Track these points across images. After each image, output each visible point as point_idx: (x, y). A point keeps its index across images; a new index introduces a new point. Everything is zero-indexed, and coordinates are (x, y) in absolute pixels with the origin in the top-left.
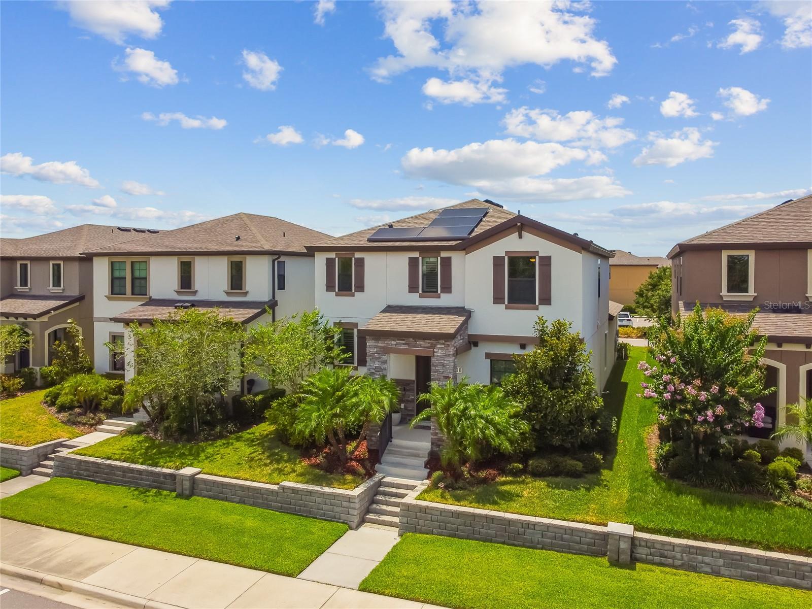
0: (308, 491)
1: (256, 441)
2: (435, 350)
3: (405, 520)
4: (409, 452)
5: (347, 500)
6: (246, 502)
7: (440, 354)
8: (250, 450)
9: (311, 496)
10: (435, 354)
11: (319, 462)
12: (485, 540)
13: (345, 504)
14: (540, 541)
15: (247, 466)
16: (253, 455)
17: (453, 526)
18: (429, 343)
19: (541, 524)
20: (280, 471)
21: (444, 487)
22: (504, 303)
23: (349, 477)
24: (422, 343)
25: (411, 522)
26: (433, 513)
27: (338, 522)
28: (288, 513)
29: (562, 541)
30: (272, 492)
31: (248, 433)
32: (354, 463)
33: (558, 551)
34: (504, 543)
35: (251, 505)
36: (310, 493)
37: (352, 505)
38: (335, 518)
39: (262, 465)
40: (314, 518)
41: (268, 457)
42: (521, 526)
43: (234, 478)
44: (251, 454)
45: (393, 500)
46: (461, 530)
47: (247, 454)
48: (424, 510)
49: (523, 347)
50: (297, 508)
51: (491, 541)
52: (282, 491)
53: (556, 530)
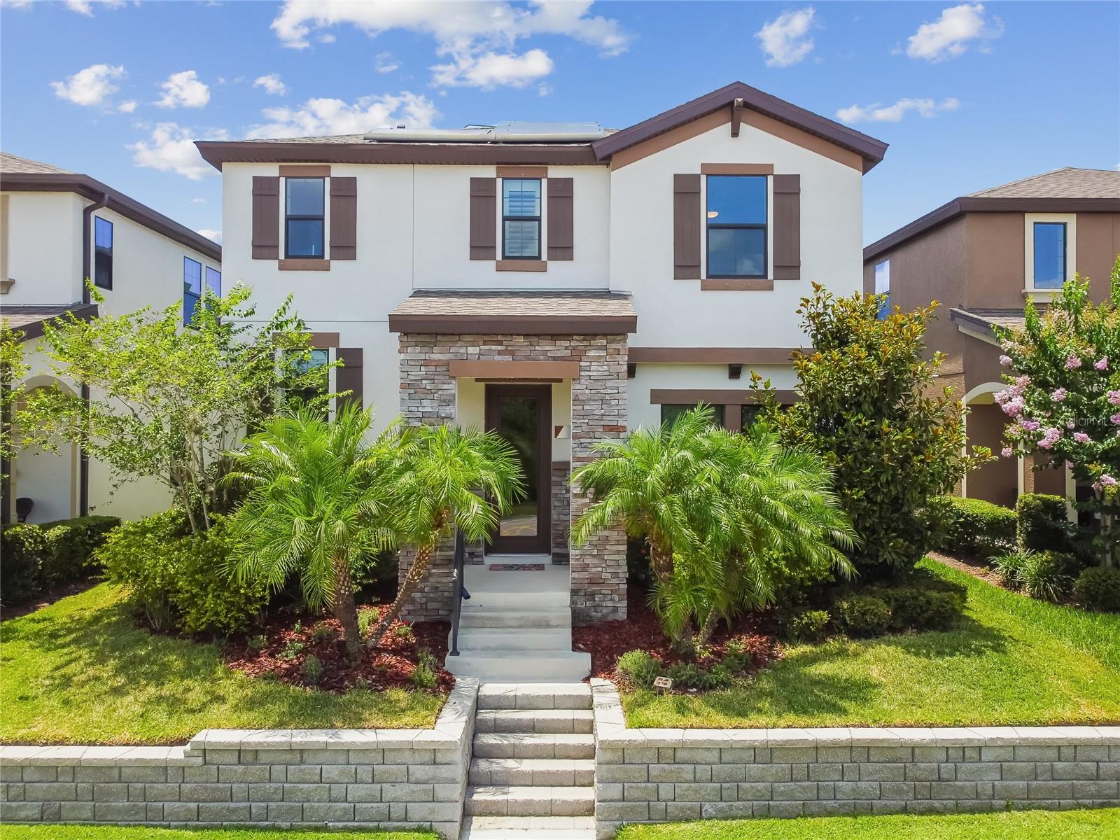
0: (291, 750)
1: (65, 636)
2: (582, 364)
3: (615, 791)
4: (521, 619)
5: (427, 757)
6: (64, 814)
7: (595, 373)
8: (55, 658)
9: (302, 762)
10: (582, 373)
11: (285, 666)
12: (854, 813)
13: (418, 772)
14: (997, 788)
15: (55, 703)
16: (68, 670)
17: (760, 786)
18: (566, 348)
19: (999, 743)
20: (174, 704)
21: (676, 686)
22: (699, 278)
23: (399, 695)
24: (547, 348)
25: (637, 794)
26: (698, 759)
27: (404, 830)
28: (226, 829)
29: (1053, 780)
30: (164, 768)
31: (33, 620)
32: (388, 659)
33: (1048, 808)
34: (905, 810)
35: (85, 822)
36: (301, 753)
37: (444, 771)
38: (389, 820)
39: (106, 693)
40: (317, 829)
41: (118, 671)
42: (944, 757)
43: (17, 743)
44: (57, 668)
45: (529, 740)
46: (782, 793)
47: (46, 670)
48: (671, 752)
49: (735, 372)
50: (257, 807)
51: (871, 811)
52: (200, 760)
53: (1035, 753)
